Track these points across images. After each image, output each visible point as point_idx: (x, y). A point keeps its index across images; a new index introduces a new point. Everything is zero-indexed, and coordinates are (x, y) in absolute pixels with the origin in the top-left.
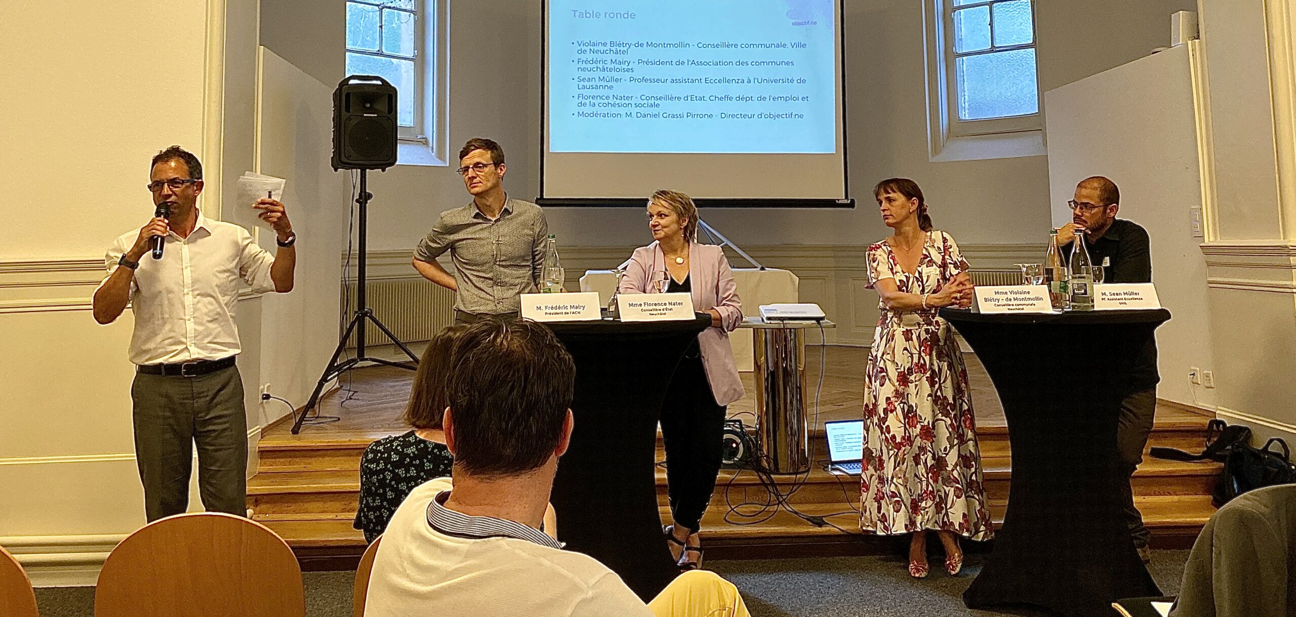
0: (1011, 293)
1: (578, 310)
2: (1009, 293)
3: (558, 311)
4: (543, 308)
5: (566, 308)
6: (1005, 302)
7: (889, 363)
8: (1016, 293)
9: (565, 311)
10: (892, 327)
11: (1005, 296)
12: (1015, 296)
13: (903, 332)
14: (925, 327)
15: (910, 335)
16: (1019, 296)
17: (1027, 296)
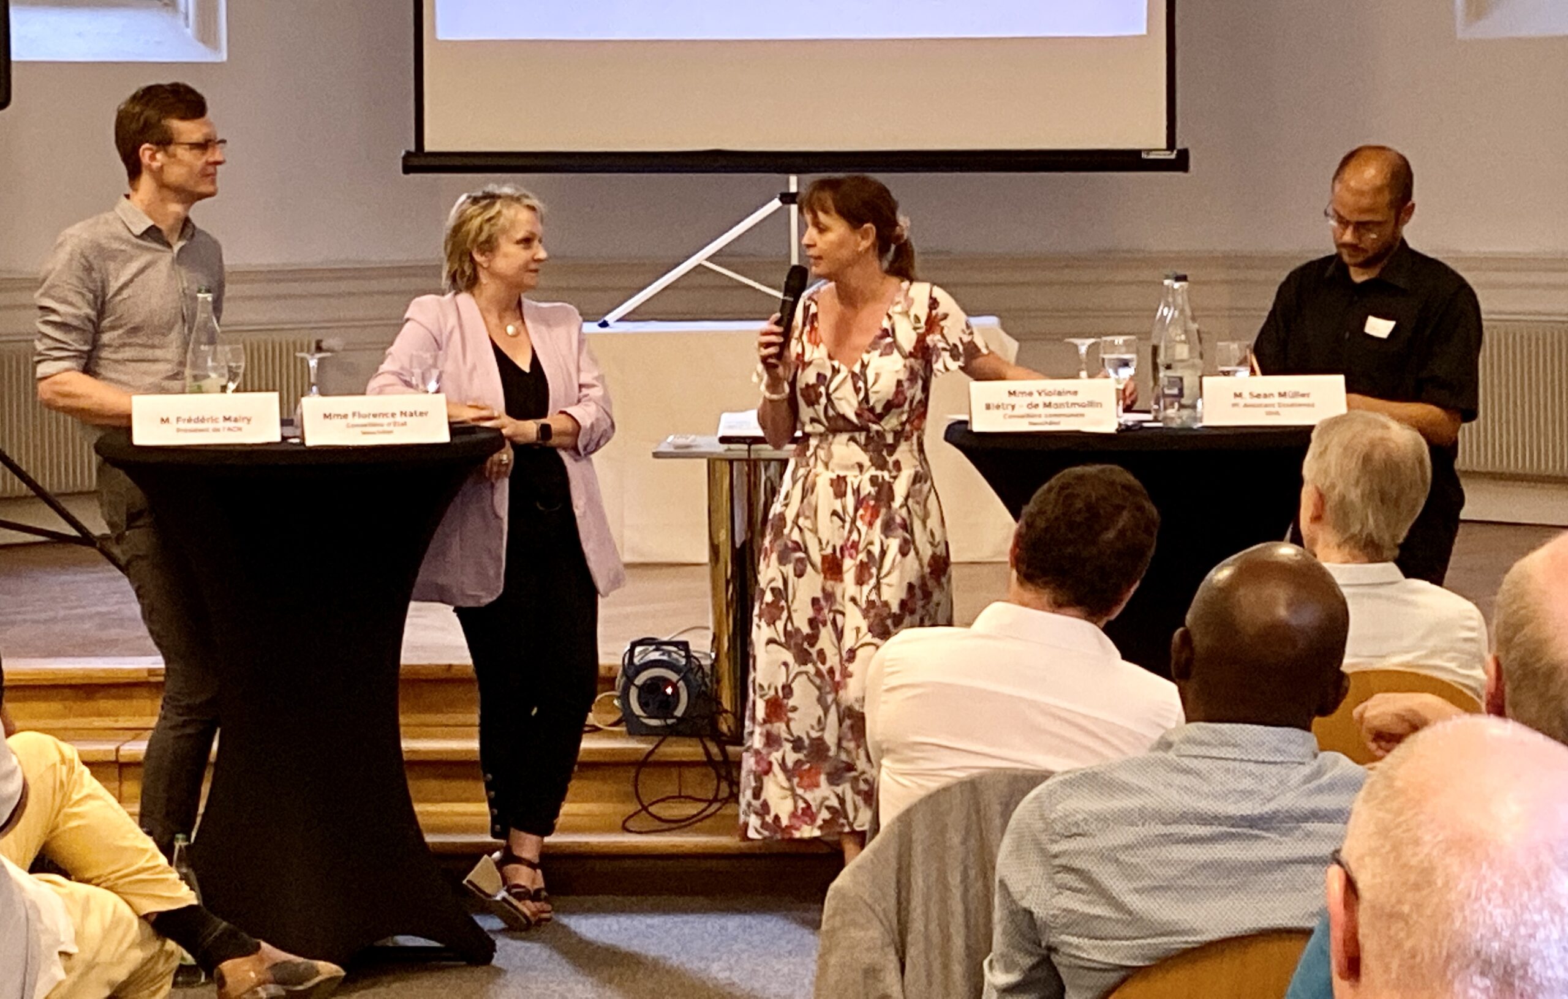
0: (1040, 394)
1: (239, 424)
2: (1036, 395)
3: (200, 426)
4: (173, 420)
5: (215, 420)
6: (1026, 411)
7: (808, 536)
8: (1049, 394)
9: (215, 425)
10: (815, 466)
11: (1029, 400)
12: (1047, 399)
13: (832, 480)
14: (873, 471)
15: (843, 485)
16: (1055, 399)
17: (1071, 399)
